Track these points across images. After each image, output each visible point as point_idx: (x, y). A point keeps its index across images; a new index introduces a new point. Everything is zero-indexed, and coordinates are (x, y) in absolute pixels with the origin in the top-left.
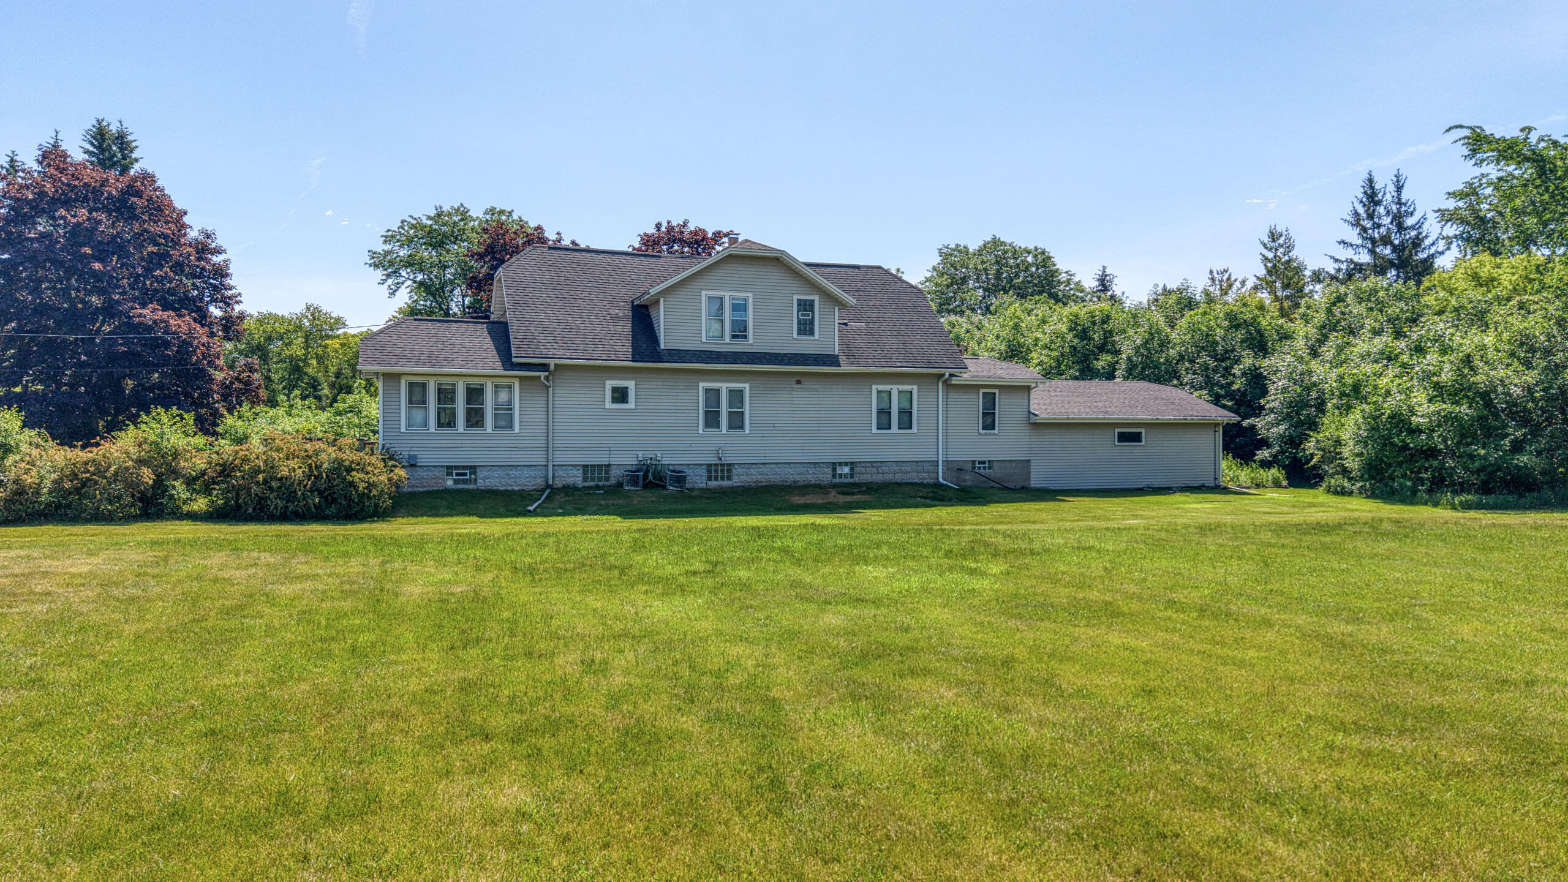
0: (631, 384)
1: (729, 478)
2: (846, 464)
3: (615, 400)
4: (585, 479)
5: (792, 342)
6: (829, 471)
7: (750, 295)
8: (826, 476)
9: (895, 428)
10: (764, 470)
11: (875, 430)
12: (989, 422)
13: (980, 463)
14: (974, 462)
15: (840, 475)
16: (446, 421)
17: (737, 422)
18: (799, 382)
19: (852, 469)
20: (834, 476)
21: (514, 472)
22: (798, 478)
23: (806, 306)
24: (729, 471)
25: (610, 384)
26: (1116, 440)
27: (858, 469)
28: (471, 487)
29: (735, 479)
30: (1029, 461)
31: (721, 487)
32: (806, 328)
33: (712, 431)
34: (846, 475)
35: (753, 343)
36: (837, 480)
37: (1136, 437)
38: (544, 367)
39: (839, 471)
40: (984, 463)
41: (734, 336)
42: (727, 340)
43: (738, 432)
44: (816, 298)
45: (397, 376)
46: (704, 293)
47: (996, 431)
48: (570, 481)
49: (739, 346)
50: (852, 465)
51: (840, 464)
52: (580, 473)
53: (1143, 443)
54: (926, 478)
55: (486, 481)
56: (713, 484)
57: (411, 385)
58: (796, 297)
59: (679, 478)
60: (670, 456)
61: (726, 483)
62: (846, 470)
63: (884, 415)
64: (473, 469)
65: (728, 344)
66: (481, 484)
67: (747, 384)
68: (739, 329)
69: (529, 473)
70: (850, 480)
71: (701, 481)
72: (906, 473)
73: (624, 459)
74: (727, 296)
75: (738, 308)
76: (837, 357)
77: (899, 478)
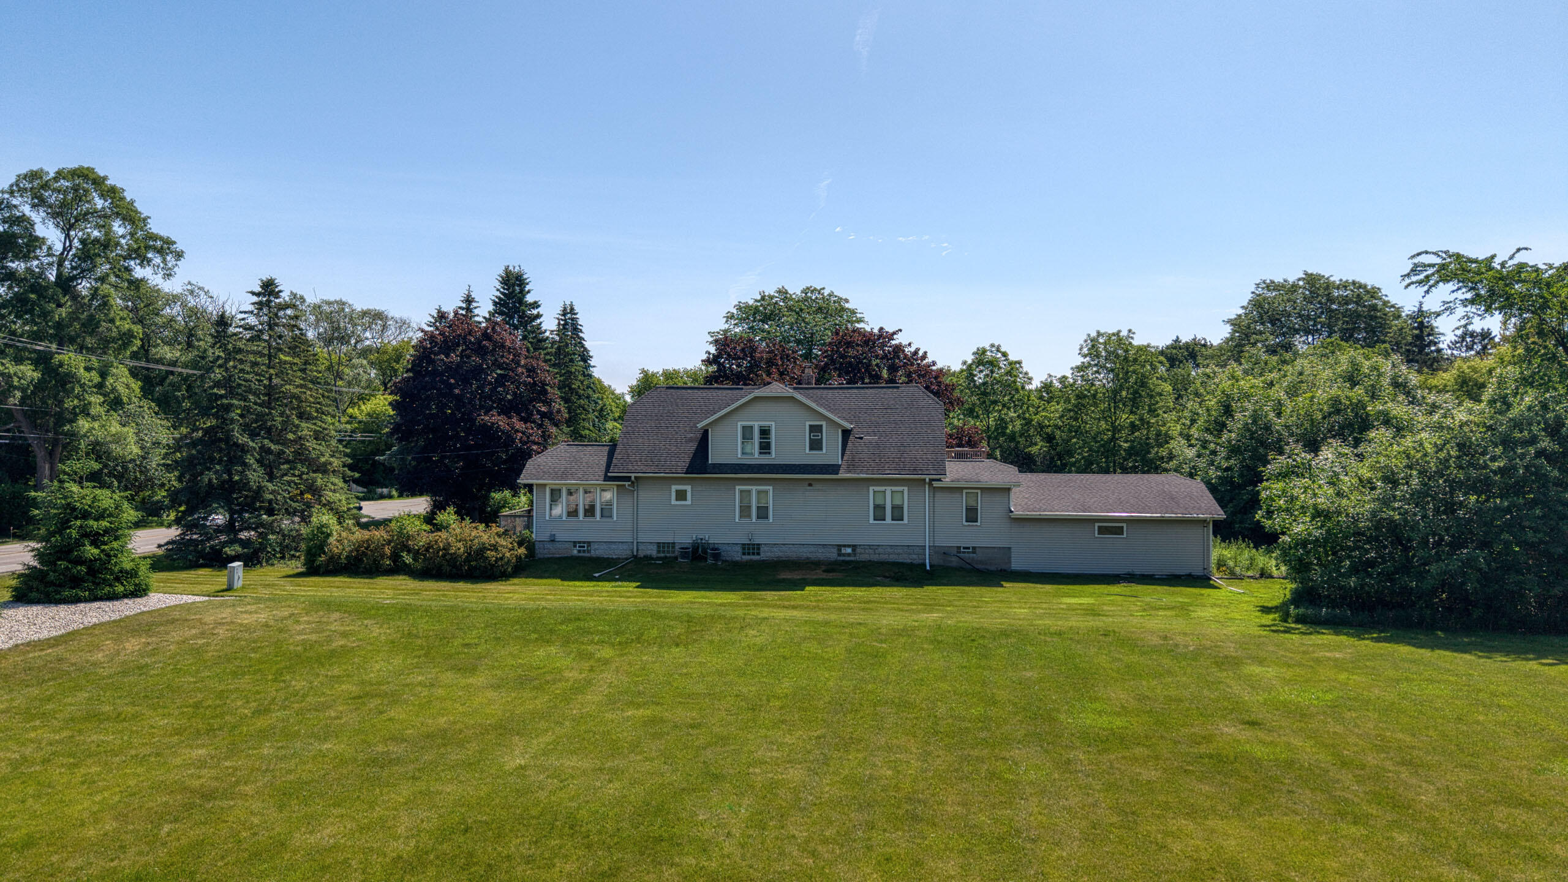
0: (688, 488)
1: (758, 554)
2: (849, 546)
3: (677, 499)
4: (659, 552)
5: (805, 455)
6: (835, 550)
7: (773, 423)
8: (833, 555)
9: (889, 520)
10: (784, 548)
11: (872, 521)
12: (972, 515)
13: (964, 548)
14: (959, 548)
15: (844, 555)
16: (572, 512)
17: (763, 513)
18: (810, 485)
19: (854, 550)
20: (840, 555)
21: (613, 546)
22: (809, 555)
23: (815, 429)
24: (759, 549)
25: (674, 488)
26: (1096, 532)
27: (858, 550)
28: (586, 555)
29: (762, 554)
30: (1010, 548)
31: (751, 560)
32: (816, 445)
33: (745, 520)
34: (849, 555)
35: (775, 457)
36: (842, 558)
37: (1119, 531)
38: (628, 479)
39: (843, 551)
40: (969, 548)
41: (760, 453)
42: (756, 456)
43: (766, 521)
44: (824, 423)
45: (545, 485)
46: (739, 424)
47: (979, 524)
48: (648, 553)
49: (765, 460)
50: (854, 547)
51: (845, 546)
52: (655, 547)
53: (1125, 536)
54: (915, 559)
55: (597, 551)
56: (746, 558)
57: (552, 491)
58: (808, 424)
59: (716, 553)
60: (716, 536)
61: (756, 558)
62: (849, 550)
63: (879, 509)
64: (589, 543)
66: (593, 554)
67: (771, 488)
68: (765, 447)
69: (625, 547)
70: (852, 558)
71: (737, 556)
72: (899, 554)
73: (684, 538)
74: (756, 425)
75: (765, 432)
76: (839, 466)
77: (893, 558)
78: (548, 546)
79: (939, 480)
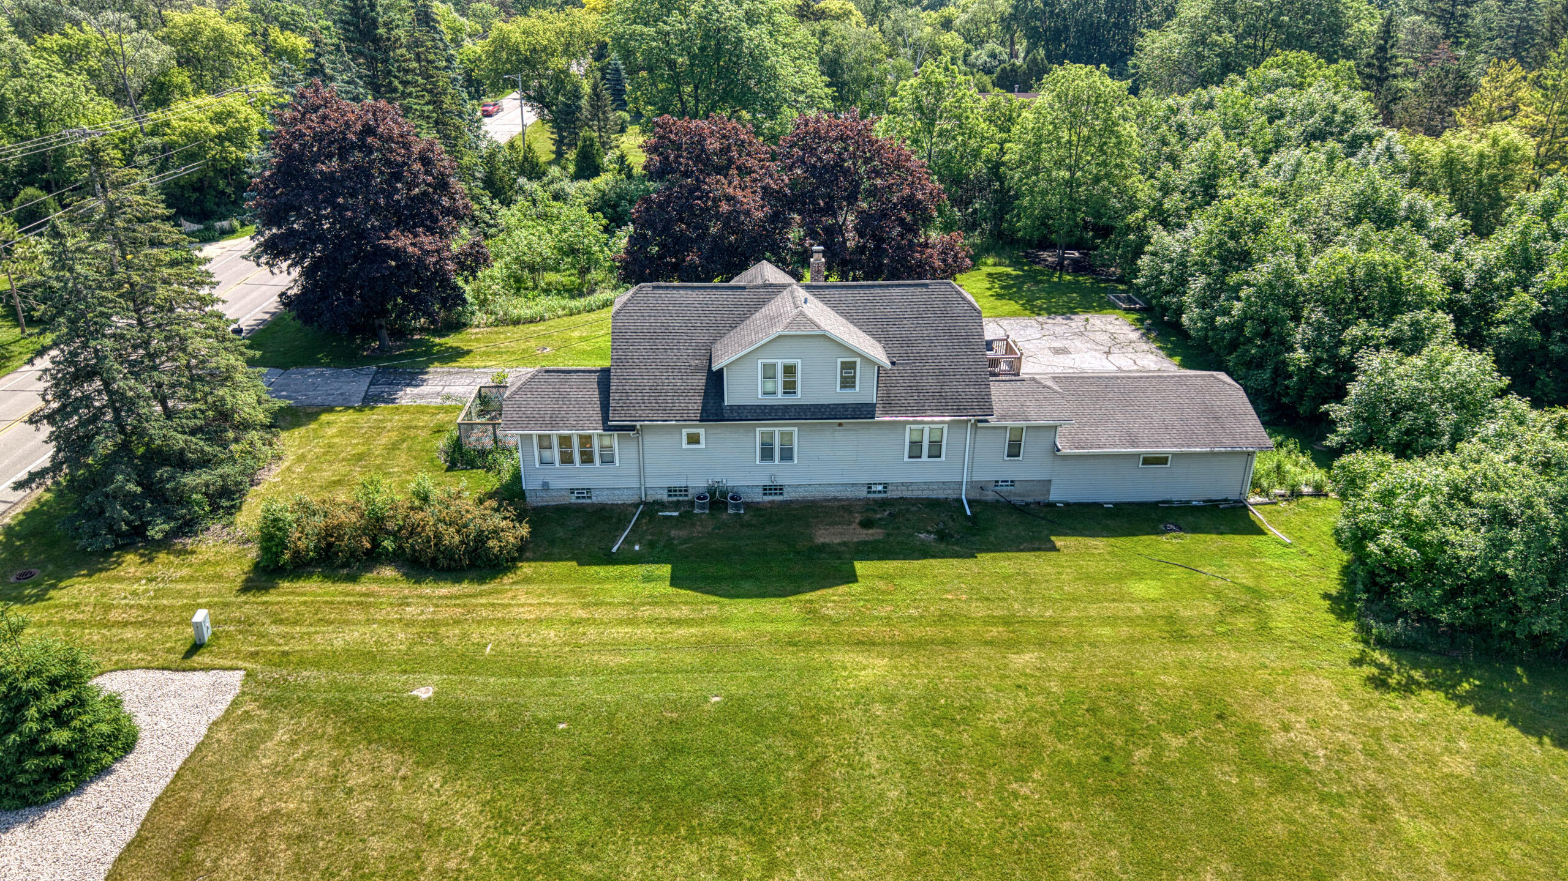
0: (702, 431)
1: (781, 495)
2: (880, 484)
3: (689, 442)
4: (670, 496)
5: (835, 395)
6: (865, 489)
7: (799, 361)
8: (863, 493)
9: (924, 457)
10: (810, 489)
11: (906, 459)
12: (1014, 450)
13: (1002, 482)
14: (997, 482)
15: (875, 492)
16: (567, 459)
17: (787, 454)
18: (840, 425)
19: (885, 488)
20: (869, 492)
21: (617, 492)
22: (837, 494)
23: (848, 366)
24: (781, 489)
25: (685, 431)
26: (1142, 464)
27: (890, 488)
28: (588, 501)
29: (786, 495)
30: (1051, 481)
31: (772, 502)
32: (848, 382)
33: (766, 463)
34: (880, 492)
35: (801, 397)
36: (872, 496)
37: (1163, 462)
38: (631, 428)
39: (874, 489)
40: (1007, 482)
41: (785, 393)
42: (780, 395)
43: (789, 463)
44: (858, 360)
45: (531, 435)
46: (760, 361)
47: (1020, 458)
48: (658, 497)
49: (789, 400)
50: (885, 485)
51: (875, 484)
52: (665, 492)
53: (1169, 465)
54: (951, 494)
55: (599, 498)
56: (768, 498)
57: (540, 440)
58: (839, 360)
59: (736, 497)
60: (734, 480)
61: (778, 498)
62: (880, 488)
63: (915, 449)
64: (589, 490)
65: (781, 399)
66: (594, 500)
67: (796, 429)
68: (790, 387)
69: (631, 492)
70: (883, 495)
71: (758, 497)
72: (933, 490)
73: (698, 482)
74: (780, 363)
75: (790, 370)
76: (874, 406)
77: (926, 494)
78: (543, 494)
79: (986, 421)
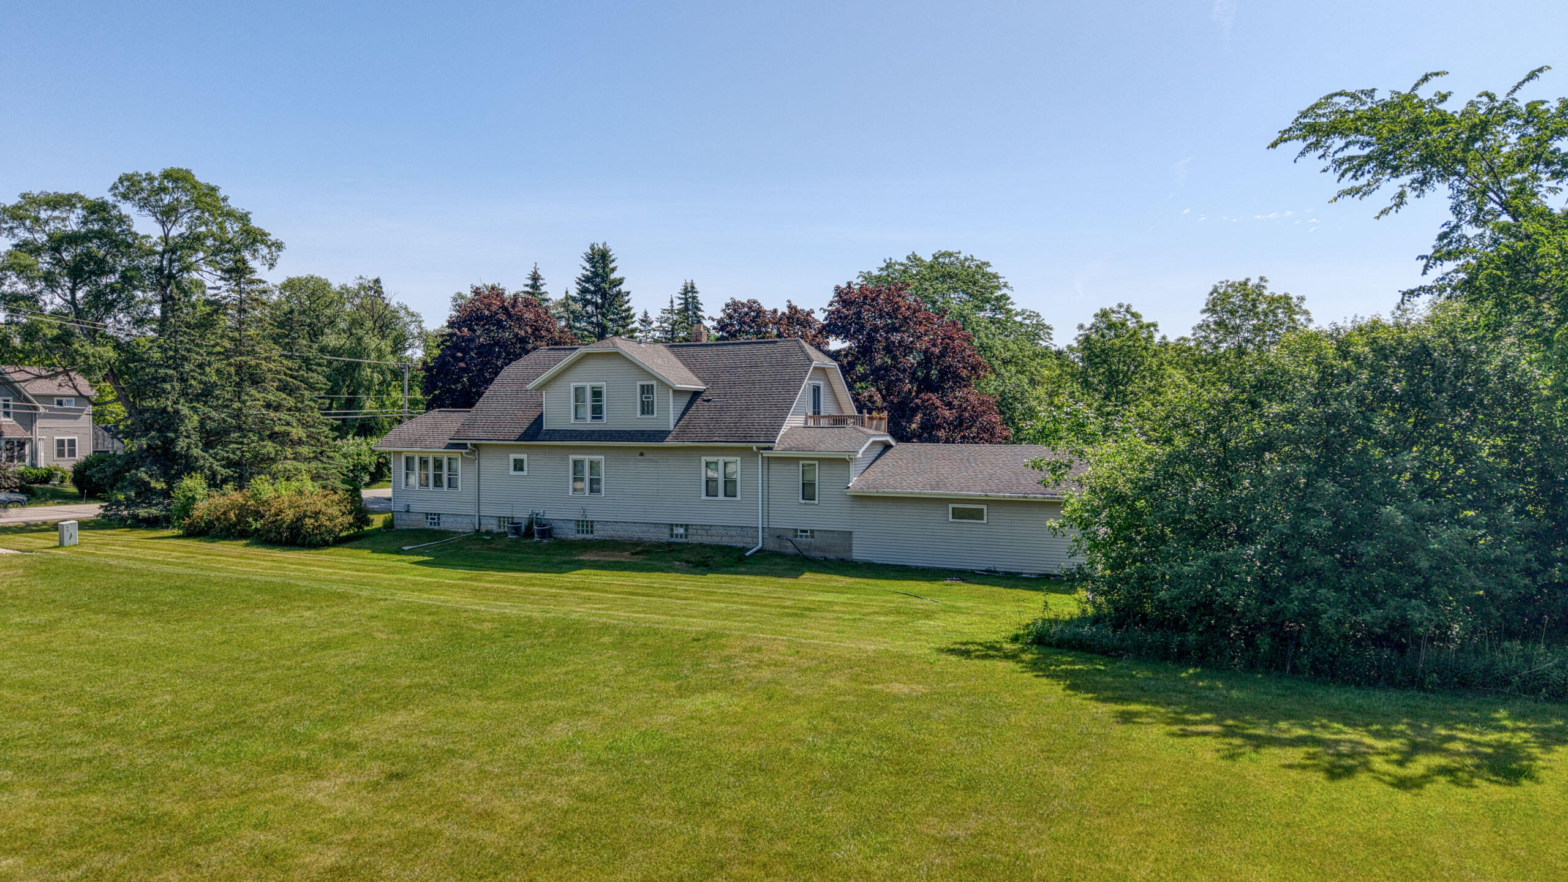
0: (524, 457)
1: (592, 532)
2: (681, 526)
3: (515, 469)
4: (500, 526)
5: (637, 421)
6: (667, 531)
7: (605, 384)
8: (664, 536)
9: (721, 496)
10: (617, 527)
11: (704, 497)
12: (808, 491)
13: (802, 531)
14: (796, 530)
15: (677, 535)
16: (424, 482)
17: (595, 486)
18: (642, 454)
19: (686, 530)
20: (672, 536)
21: (459, 519)
22: (641, 535)
23: (646, 390)
24: (592, 526)
25: (513, 456)
26: (950, 516)
27: (691, 531)
28: (437, 527)
29: (596, 533)
30: (851, 533)
31: (584, 539)
32: (647, 408)
33: (579, 494)
34: (681, 536)
35: (608, 423)
36: (674, 540)
37: (977, 515)
38: (464, 446)
39: (675, 532)
40: (806, 531)
41: (593, 418)
42: (589, 420)
43: (598, 495)
44: (654, 383)
45: (401, 453)
46: (572, 384)
47: (816, 502)
48: (490, 527)
49: (597, 426)
50: (686, 527)
51: (677, 525)
52: (495, 522)
53: (985, 521)
54: (749, 543)
55: (446, 524)
56: (580, 536)
57: (407, 458)
58: (639, 383)
59: (547, 531)
60: (553, 512)
61: (589, 536)
62: (681, 531)
63: (712, 484)
64: (439, 515)
65: (588, 423)
66: (443, 526)
67: (602, 457)
68: (597, 411)
69: (467, 520)
70: (684, 540)
71: (571, 533)
72: (732, 536)
73: (521, 512)
74: (588, 385)
75: (597, 394)
76: (670, 432)
77: (725, 541)
78: (405, 517)
79: (770, 449)
